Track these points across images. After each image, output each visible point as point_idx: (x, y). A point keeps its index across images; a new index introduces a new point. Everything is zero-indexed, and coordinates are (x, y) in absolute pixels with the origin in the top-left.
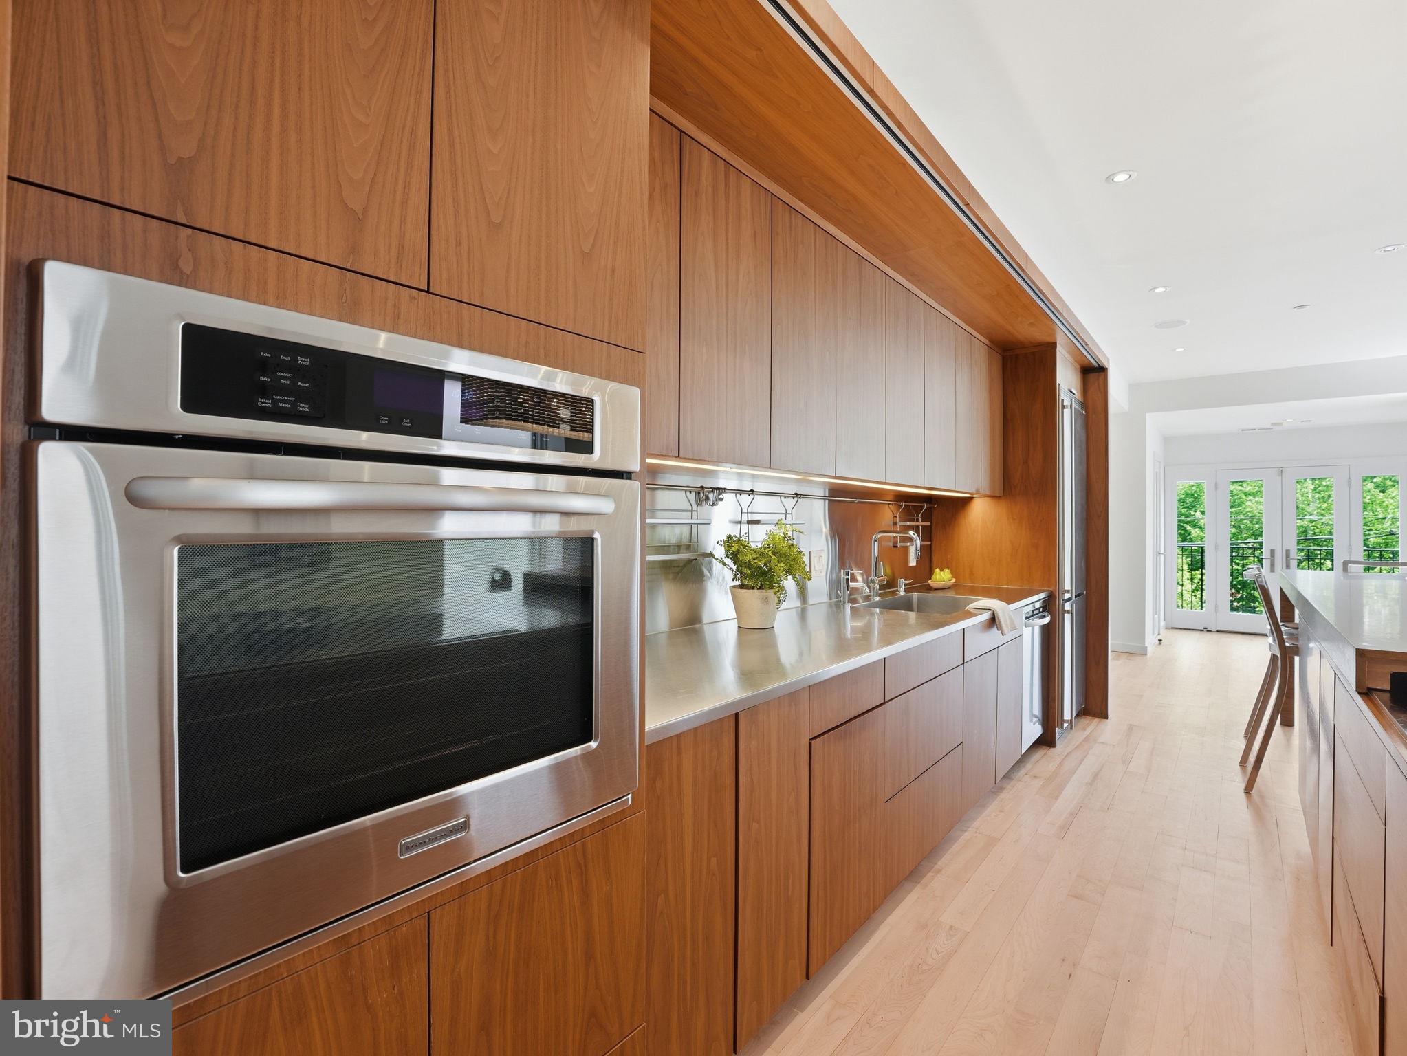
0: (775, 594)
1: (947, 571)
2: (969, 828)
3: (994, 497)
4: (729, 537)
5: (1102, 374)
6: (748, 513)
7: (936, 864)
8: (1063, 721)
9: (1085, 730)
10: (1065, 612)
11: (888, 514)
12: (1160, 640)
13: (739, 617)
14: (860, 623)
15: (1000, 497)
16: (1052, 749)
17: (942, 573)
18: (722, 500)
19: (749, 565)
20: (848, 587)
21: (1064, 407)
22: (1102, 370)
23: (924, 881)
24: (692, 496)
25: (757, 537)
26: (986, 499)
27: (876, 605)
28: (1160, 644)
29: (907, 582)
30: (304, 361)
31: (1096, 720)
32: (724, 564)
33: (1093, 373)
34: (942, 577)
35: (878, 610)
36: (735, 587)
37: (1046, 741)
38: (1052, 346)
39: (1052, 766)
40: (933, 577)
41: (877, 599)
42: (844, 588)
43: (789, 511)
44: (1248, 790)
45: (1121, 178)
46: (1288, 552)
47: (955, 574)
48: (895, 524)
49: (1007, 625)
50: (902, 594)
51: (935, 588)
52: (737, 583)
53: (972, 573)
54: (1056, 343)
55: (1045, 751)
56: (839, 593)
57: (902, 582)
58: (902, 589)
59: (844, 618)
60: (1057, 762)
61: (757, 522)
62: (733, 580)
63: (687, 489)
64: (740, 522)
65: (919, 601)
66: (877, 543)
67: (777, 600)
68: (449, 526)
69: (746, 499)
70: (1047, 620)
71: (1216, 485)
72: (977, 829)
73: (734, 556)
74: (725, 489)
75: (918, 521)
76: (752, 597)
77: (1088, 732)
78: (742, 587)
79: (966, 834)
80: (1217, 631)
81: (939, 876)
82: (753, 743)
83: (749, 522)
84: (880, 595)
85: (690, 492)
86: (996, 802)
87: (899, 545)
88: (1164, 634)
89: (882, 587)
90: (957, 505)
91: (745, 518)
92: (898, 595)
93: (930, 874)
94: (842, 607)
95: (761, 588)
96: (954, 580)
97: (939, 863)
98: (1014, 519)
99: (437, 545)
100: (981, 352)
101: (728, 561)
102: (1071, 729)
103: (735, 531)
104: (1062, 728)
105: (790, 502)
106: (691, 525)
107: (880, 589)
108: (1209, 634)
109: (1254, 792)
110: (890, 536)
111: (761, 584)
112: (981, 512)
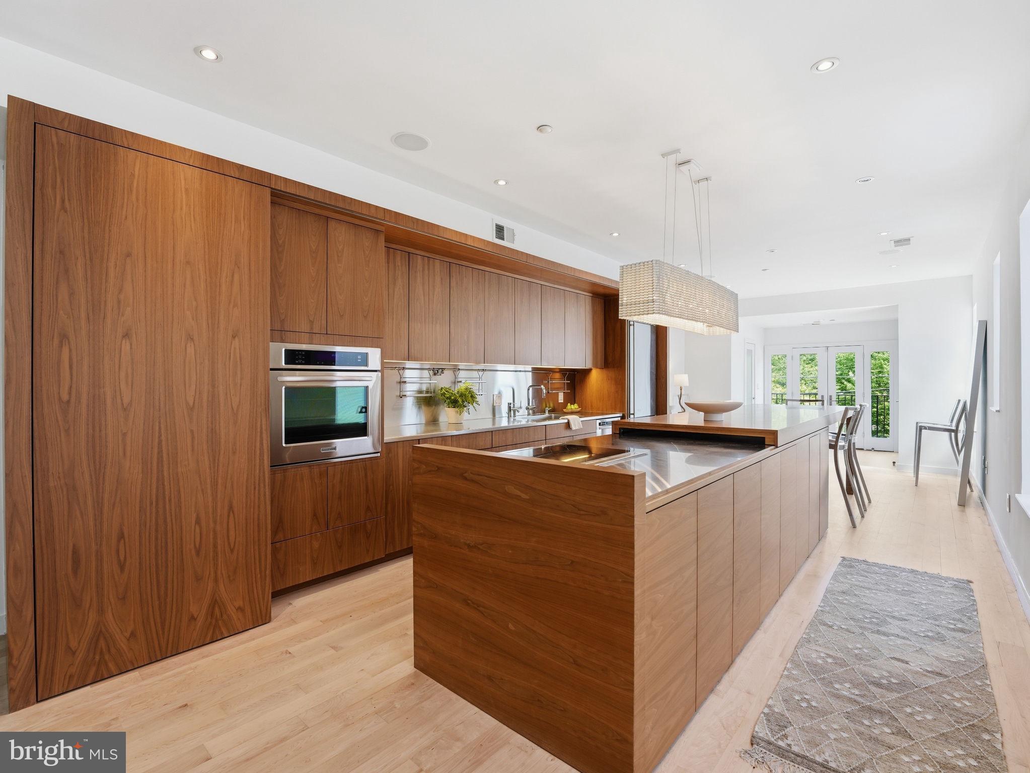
1: (576, 405)
11: (557, 375)
15: (602, 369)
21: (630, 325)
24: (431, 372)
26: (598, 369)
30: (303, 353)
34: (571, 407)
40: (567, 408)
43: (481, 377)
46: (831, 396)
49: (575, 426)
53: (592, 406)
58: (547, 412)
61: (460, 382)
63: (429, 369)
66: (530, 391)
68: (338, 384)
71: (792, 357)
75: (565, 380)
83: (457, 382)
90: (584, 373)
96: (580, 409)
99: (334, 388)
105: (481, 373)
106: (430, 383)
112: (596, 376)
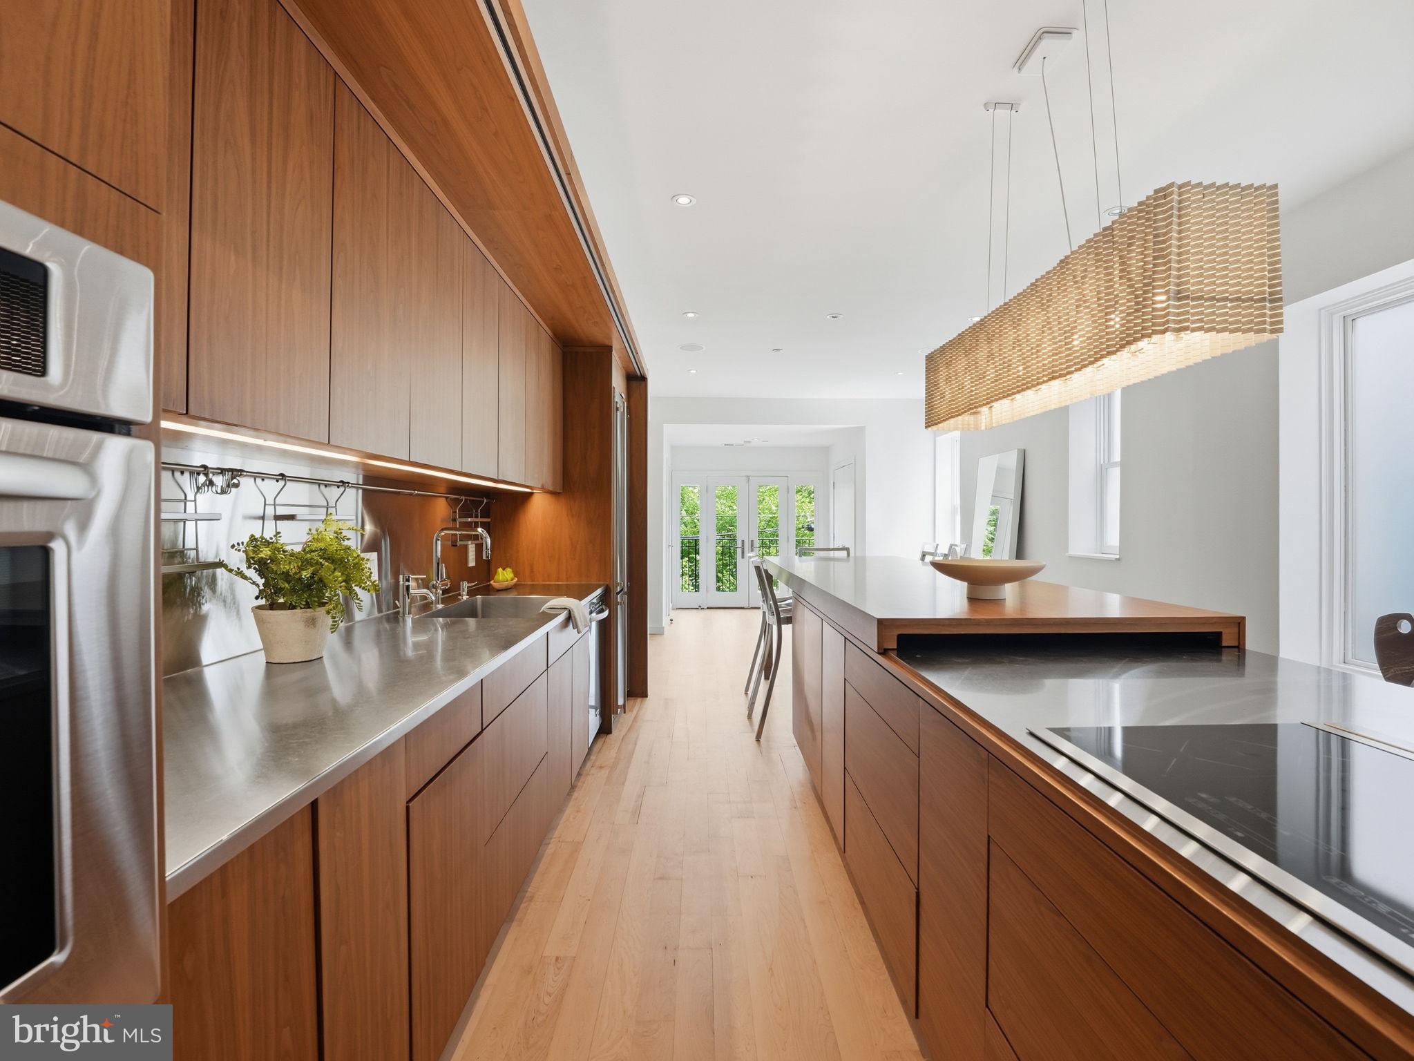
0: (328, 613)
1: (509, 570)
2: (551, 839)
3: (553, 493)
4: (253, 539)
5: (643, 383)
6: (274, 505)
7: (526, 892)
8: (618, 707)
9: (632, 711)
10: (617, 604)
12: (672, 620)
13: (267, 648)
14: (423, 638)
15: (559, 493)
16: (610, 736)
17: (504, 572)
18: (237, 486)
19: (286, 576)
20: (408, 595)
21: (617, 409)
22: (643, 379)
23: (518, 916)
25: (294, 537)
26: (545, 495)
27: (439, 614)
28: (671, 623)
29: (470, 585)
31: (639, 700)
32: (245, 578)
33: (636, 380)
34: (504, 576)
35: (441, 619)
36: (259, 607)
37: (605, 729)
38: (610, 348)
39: (613, 753)
40: (496, 577)
41: (440, 606)
42: (404, 596)
43: (332, 504)
44: (758, 739)
45: (684, 200)
46: (752, 542)
47: (516, 574)
48: (454, 520)
49: (581, 622)
50: (465, 598)
51: (498, 588)
52: (262, 602)
53: (532, 570)
54: (612, 347)
55: (604, 739)
56: (398, 603)
57: (465, 585)
58: (465, 593)
59: (404, 632)
60: (616, 748)
61: (291, 517)
62: (257, 598)
63: (176, 468)
64: (263, 518)
65: (483, 602)
66: (439, 543)
67: (330, 621)
69: (271, 487)
70: (605, 614)
72: (560, 837)
73: (263, 567)
74: (242, 471)
75: (477, 517)
76: (288, 621)
77: (635, 712)
78: (273, 606)
79: (550, 846)
80: (708, 608)
81: (532, 904)
82: (338, 834)
83: (278, 518)
84: (444, 601)
85: (182, 473)
86: (571, 803)
87: (459, 543)
88: (674, 614)
89: (444, 592)
90: (518, 501)
91: (270, 511)
92: (460, 600)
93: (523, 906)
94: (401, 619)
95: (308, 606)
96: (516, 579)
97: (529, 890)
98: (572, 516)
100: (546, 344)
101: (251, 573)
102: (625, 712)
103: (255, 529)
104: (617, 713)
106: (185, 521)
107: (443, 594)
108: (703, 611)
109: (762, 740)
110: (449, 534)
111: (306, 601)
112: (540, 510)
